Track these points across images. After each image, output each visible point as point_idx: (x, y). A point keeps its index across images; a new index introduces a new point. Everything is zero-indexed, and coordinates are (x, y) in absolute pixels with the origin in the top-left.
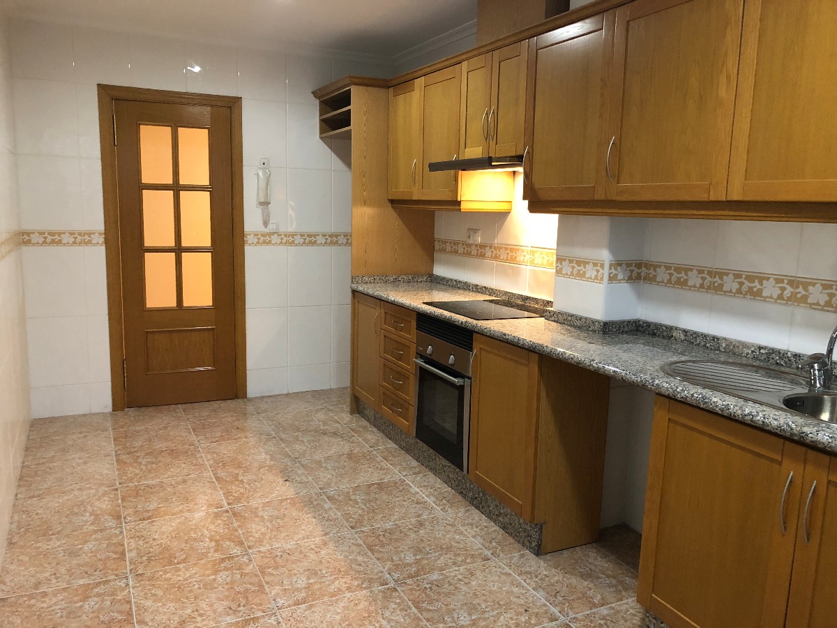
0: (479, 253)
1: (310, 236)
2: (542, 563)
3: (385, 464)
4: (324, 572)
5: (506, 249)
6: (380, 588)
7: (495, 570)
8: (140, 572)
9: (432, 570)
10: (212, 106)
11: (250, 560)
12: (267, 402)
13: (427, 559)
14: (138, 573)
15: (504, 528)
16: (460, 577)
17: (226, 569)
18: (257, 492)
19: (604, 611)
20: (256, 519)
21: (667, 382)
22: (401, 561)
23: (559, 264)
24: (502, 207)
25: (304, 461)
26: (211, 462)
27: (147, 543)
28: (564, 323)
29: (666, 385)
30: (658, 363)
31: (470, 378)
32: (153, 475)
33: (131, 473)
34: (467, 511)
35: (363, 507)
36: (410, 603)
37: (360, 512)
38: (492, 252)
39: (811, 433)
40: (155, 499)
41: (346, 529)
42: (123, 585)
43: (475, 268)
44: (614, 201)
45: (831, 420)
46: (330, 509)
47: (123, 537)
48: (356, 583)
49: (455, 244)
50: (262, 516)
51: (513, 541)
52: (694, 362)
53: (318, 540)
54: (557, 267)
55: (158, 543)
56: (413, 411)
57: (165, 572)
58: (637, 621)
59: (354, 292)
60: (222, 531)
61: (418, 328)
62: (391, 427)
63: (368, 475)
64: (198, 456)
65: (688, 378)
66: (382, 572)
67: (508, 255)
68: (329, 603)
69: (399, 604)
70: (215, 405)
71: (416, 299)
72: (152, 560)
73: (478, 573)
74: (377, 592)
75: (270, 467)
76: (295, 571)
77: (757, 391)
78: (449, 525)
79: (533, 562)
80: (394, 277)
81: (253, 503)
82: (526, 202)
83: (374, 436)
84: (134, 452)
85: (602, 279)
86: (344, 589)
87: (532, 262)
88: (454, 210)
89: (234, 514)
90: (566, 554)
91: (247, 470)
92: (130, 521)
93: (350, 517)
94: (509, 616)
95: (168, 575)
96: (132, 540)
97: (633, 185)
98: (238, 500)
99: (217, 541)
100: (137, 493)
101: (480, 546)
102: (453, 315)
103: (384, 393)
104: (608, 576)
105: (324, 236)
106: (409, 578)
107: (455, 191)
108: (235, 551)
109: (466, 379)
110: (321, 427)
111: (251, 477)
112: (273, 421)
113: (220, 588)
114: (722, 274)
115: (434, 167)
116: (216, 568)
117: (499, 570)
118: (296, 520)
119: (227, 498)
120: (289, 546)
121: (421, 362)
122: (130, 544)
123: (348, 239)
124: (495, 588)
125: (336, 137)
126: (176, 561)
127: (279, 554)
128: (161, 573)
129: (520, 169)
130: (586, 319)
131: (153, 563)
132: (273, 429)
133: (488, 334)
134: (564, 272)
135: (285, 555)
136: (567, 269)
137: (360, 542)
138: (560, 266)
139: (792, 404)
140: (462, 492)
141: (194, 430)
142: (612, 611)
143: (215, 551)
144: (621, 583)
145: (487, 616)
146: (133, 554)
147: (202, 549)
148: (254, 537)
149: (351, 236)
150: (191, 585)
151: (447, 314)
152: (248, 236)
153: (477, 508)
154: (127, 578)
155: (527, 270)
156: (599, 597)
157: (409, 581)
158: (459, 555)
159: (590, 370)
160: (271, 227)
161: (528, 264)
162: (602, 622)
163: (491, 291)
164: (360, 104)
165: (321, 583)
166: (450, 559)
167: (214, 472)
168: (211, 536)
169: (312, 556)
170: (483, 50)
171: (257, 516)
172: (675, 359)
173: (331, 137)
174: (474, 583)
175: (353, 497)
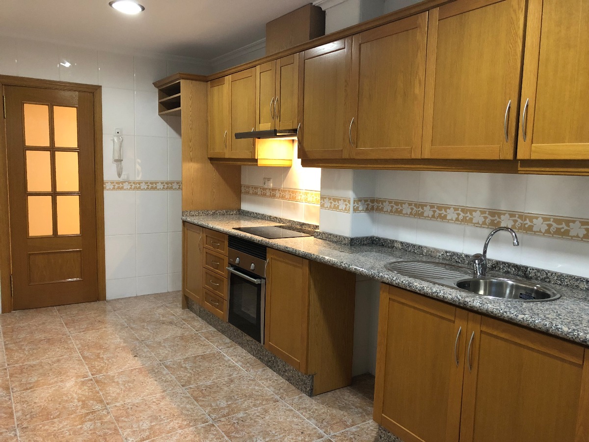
0: (272, 194)
1: (152, 183)
2: (314, 401)
3: (207, 342)
4: (162, 417)
5: (289, 191)
6: (203, 425)
7: (282, 408)
8: (24, 426)
9: (239, 411)
10: (79, 91)
11: (108, 413)
12: (121, 303)
13: (236, 404)
14: (23, 426)
15: (288, 380)
16: (258, 414)
17: (90, 420)
18: (114, 365)
19: (353, 429)
20: (113, 384)
21: (387, 274)
22: (218, 406)
23: (322, 201)
24: (286, 163)
25: (148, 342)
26: (80, 346)
27: (30, 405)
28: (326, 240)
29: (386, 276)
30: (383, 263)
31: (265, 279)
32: (33, 358)
33: (17, 357)
34: (264, 370)
35: (191, 371)
36: (223, 434)
37: (188, 375)
38: (280, 193)
39: (470, 302)
40: (36, 374)
41: (178, 387)
42: (13, 435)
43: (269, 205)
44: (354, 159)
45: (485, 294)
46: (167, 374)
47: (11, 403)
48: (185, 423)
49: (255, 188)
50: (117, 382)
51: (294, 388)
52: (405, 262)
53: (158, 395)
54: (321, 203)
55: (39, 405)
56: (226, 305)
57: (44, 425)
58: (374, 434)
59: (184, 222)
60: (87, 394)
61: (230, 245)
62: (211, 316)
63: (195, 350)
64: (69, 342)
65: (402, 272)
66: (204, 414)
67: (290, 195)
68: (166, 438)
69: (215, 435)
70: (82, 305)
71: (228, 226)
72: (34, 417)
73: (271, 411)
74: (200, 428)
75: (124, 347)
76: (142, 418)
77: (442, 278)
78: (251, 380)
79: (307, 401)
80: (213, 211)
81: (111, 373)
82: (300, 160)
83: (199, 323)
84: (20, 342)
85: (349, 210)
86: (176, 428)
87: (306, 200)
88: (253, 165)
89: (97, 382)
90: (330, 394)
91: (106, 350)
92: (17, 391)
93: (182, 379)
94: (290, 437)
95: (46, 427)
96: (18, 404)
97: (366, 149)
98: (100, 371)
99: (83, 401)
100: (22, 371)
101: (272, 393)
102: (253, 236)
103: (206, 293)
104: (357, 407)
105: (162, 183)
106: (223, 417)
107: (253, 151)
108: (97, 407)
109: (262, 280)
110: (161, 319)
111: (109, 355)
112: (125, 315)
113: (85, 433)
114: (422, 206)
115: (239, 136)
116: (83, 419)
117: (284, 408)
118: (142, 383)
119: (91, 371)
120: (137, 400)
121: (231, 269)
122: (17, 407)
123: (180, 185)
124: (281, 420)
125: (171, 114)
126: (52, 417)
127: (130, 407)
128: (41, 426)
129: (296, 138)
130: (340, 236)
131: (35, 419)
132: (125, 321)
133: (276, 248)
134: (325, 206)
135: (134, 408)
136: (327, 204)
137: (188, 395)
138: (323, 202)
139: (462, 285)
140: (260, 358)
141: (66, 324)
142: (358, 429)
143: (82, 408)
144: (365, 410)
145: (276, 438)
146: (20, 414)
147: (71, 408)
148: (111, 396)
149: (181, 183)
150: (63, 433)
151: (249, 235)
152: (106, 184)
153: (271, 367)
154: (15, 430)
155: (302, 205)
156: (350, 421)
157: (223, 419)
158: (257, 400)
159: (340, 269)
160: (123, 177)
161: (304, 201)
162: (352, 436)
163: (280, 220)
164: (187, 92)
165: (160, 425)
166: (252, 402)
167: (81, 353)
168: (79, 397)
169: (154, 407)
170: (270, 58)
171: (114, 382)
172: (394, 260)
173: (167, 114)
174: (267, 418)
175: (184, 365)
